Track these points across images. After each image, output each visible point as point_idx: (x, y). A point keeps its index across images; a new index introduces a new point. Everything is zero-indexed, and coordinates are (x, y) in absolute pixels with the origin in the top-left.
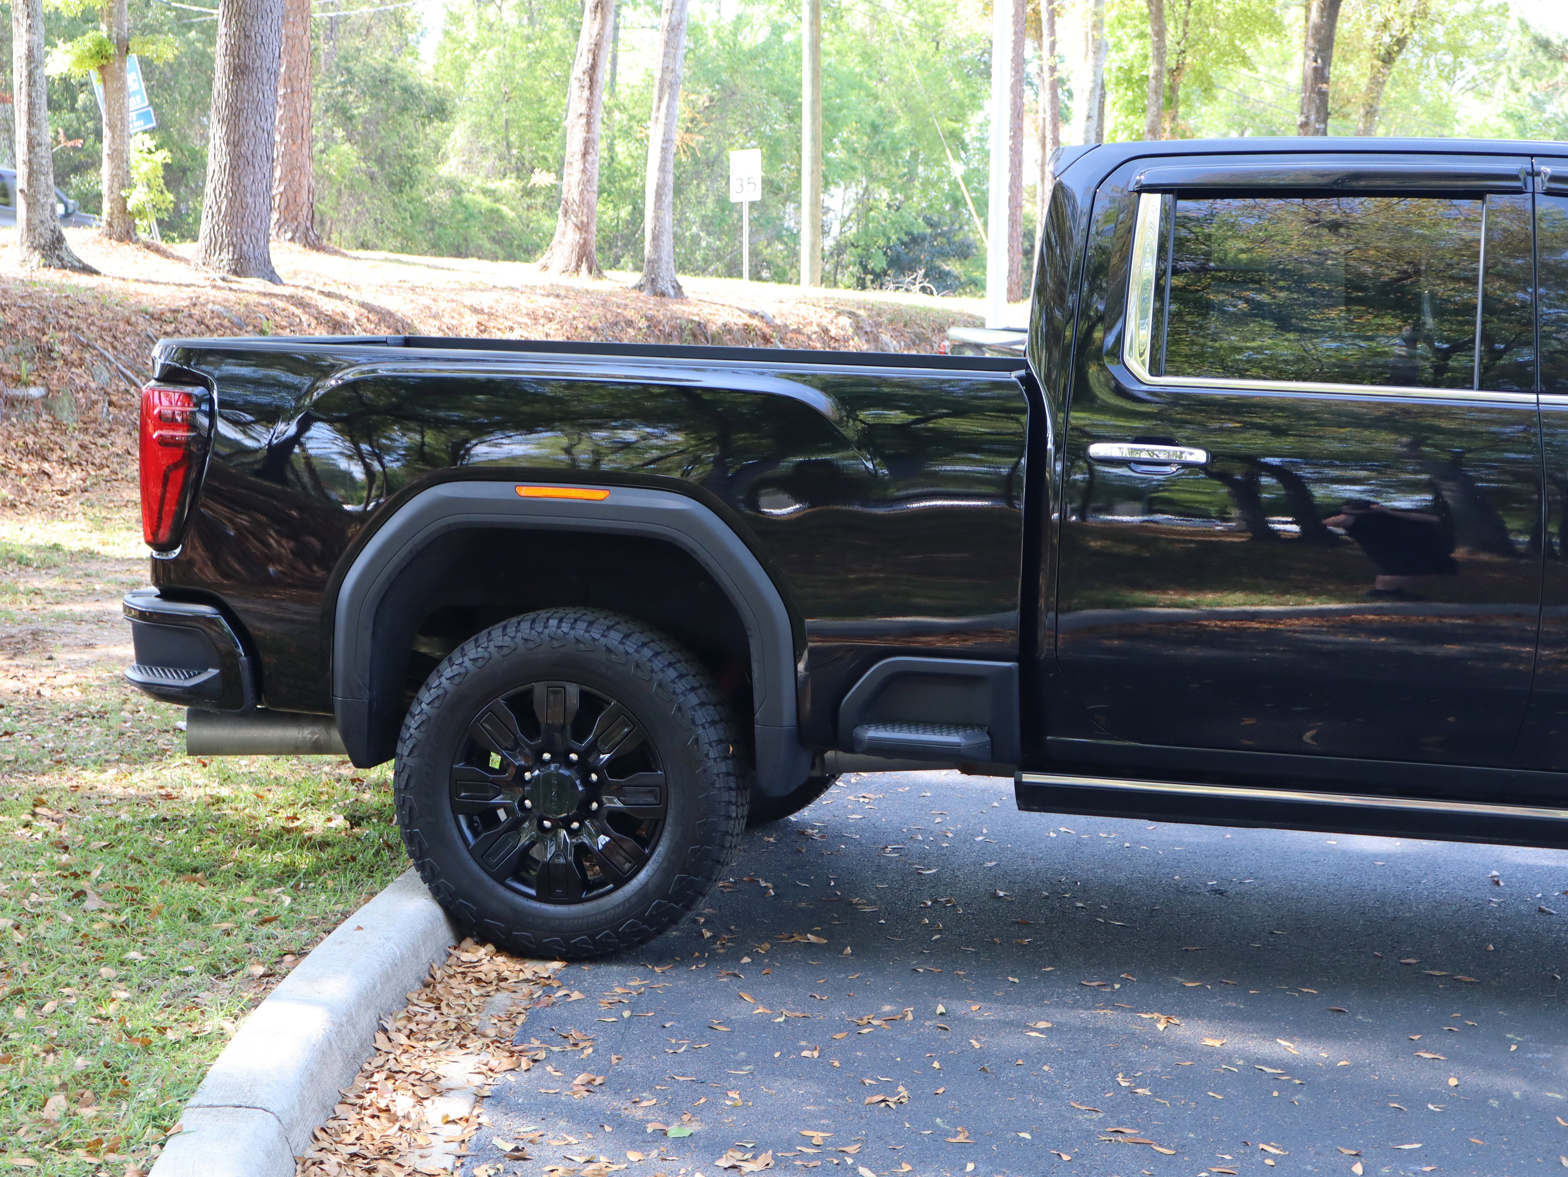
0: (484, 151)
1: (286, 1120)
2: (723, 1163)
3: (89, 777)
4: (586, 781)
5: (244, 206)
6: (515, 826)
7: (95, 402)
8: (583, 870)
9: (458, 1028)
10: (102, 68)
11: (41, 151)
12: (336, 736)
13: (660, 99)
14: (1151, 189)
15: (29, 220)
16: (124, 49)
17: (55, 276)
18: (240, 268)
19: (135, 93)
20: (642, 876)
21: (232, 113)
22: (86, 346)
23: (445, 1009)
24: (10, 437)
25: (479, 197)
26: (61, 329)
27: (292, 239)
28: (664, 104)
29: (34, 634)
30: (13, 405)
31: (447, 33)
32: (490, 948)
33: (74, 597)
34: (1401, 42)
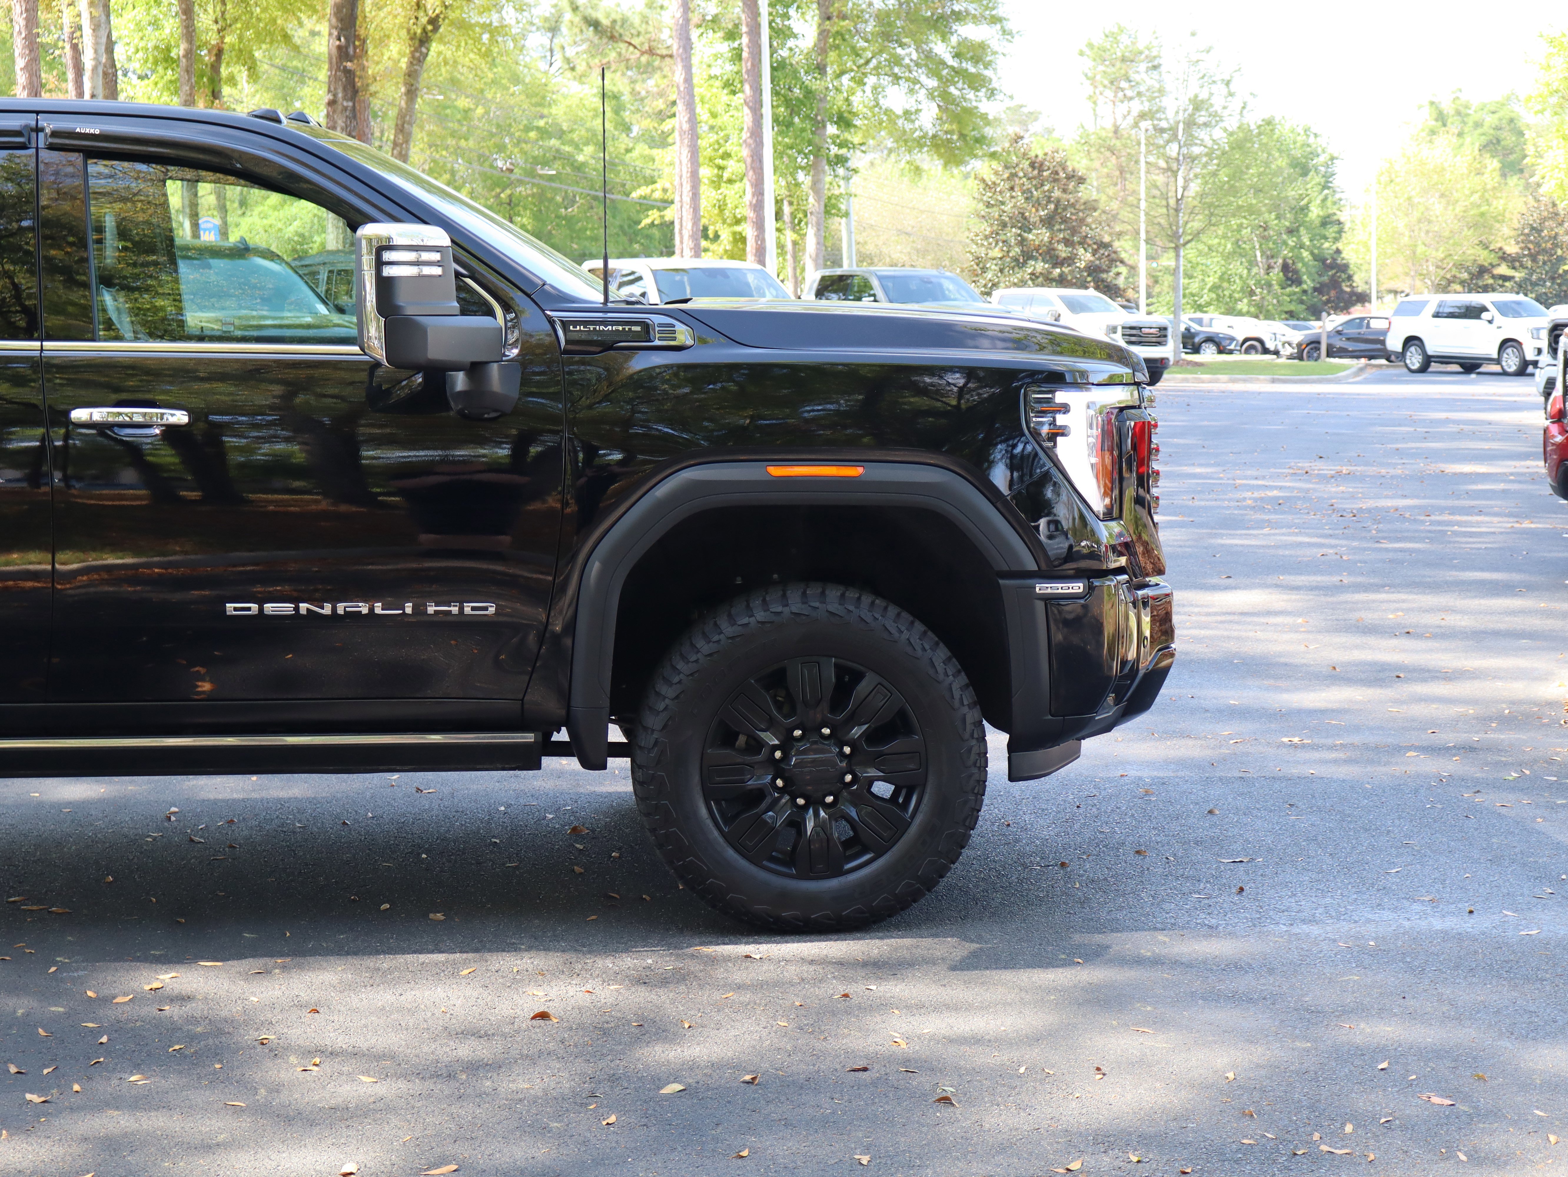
34: (434, 22)
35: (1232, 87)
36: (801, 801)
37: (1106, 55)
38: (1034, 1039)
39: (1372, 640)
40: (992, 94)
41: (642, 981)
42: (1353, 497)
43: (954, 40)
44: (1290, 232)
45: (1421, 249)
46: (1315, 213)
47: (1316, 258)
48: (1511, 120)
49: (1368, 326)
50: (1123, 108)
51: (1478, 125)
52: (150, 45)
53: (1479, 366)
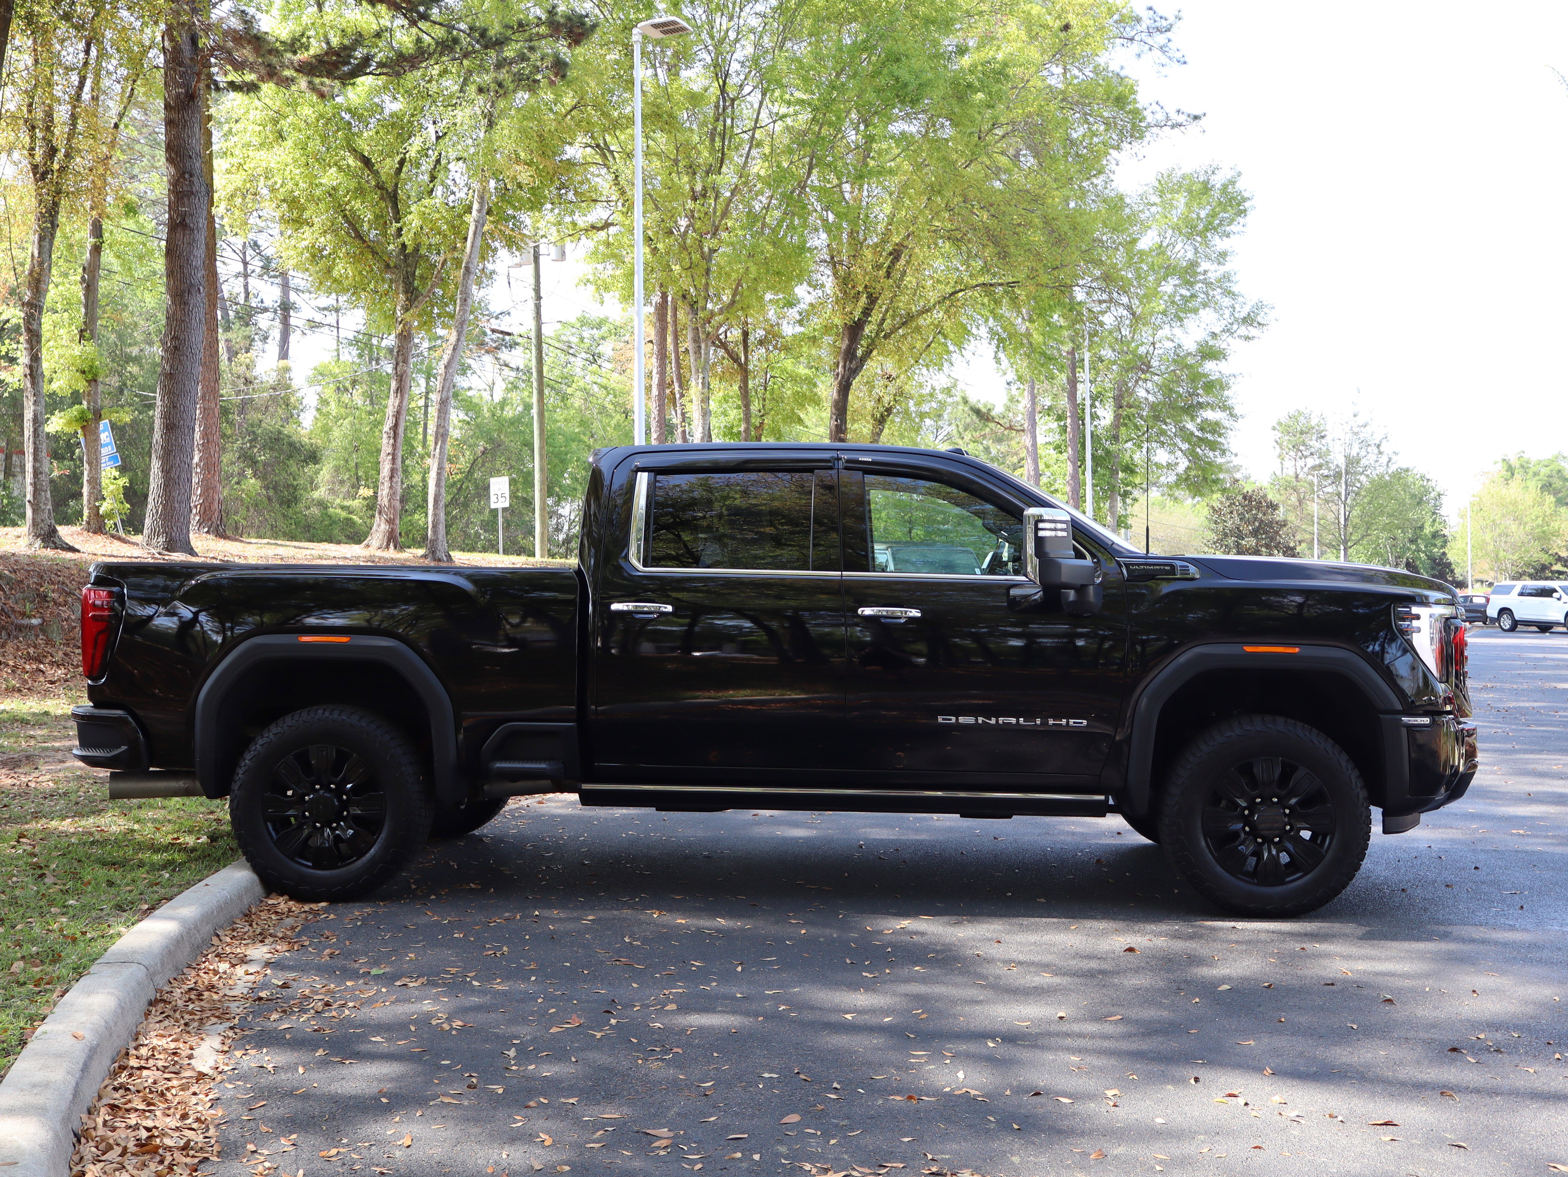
0: (342, 482)
1: (151, 970)
2: (398, 983)
3: (54, 824)
4: (340, 799)
5: (173, 509)
6: (300, 827)
7: (75, 627)
8: (338, 849)
9: (260, 934)
10: (83, 428)
11: (42, 477)
12: (198, 785)
13: (436, 444)
14: (643, 470)
15: (34, 519)
16: (98, 416)
17: (50, 553)
18: (170, 546)
19: (107, 445)
20: (372, 851)
21: (165, 453)
22: (69, 594)
23: (255, 926)
24: (18, 649)
25: (339, 511)
26: (53, 583)
27: (208, 532)
28: (438, 447)
29: (28, 757)
30: (20, 630)
31: (318, 410)
32: (286, 897)
33: (55, 739)
34: (889, 410)
35: (1382, 449)
36: (1260, 840)
37: (1291, 430)
38: (1428, 976)
39: (1548, 781)
40: (1223, 452)
41: (1176, 936)
42: (1501, 700)
43: (1199, 420)
44: (1412, 541)
45: (1502, 554)
46: (1428, 530)
47: (1429, 558)
48: (1559, 471)
49: (1471, 601)
50: (1301, 463)
51: (1535, 474)
52: (722, 425)
53: (1551, 628)
